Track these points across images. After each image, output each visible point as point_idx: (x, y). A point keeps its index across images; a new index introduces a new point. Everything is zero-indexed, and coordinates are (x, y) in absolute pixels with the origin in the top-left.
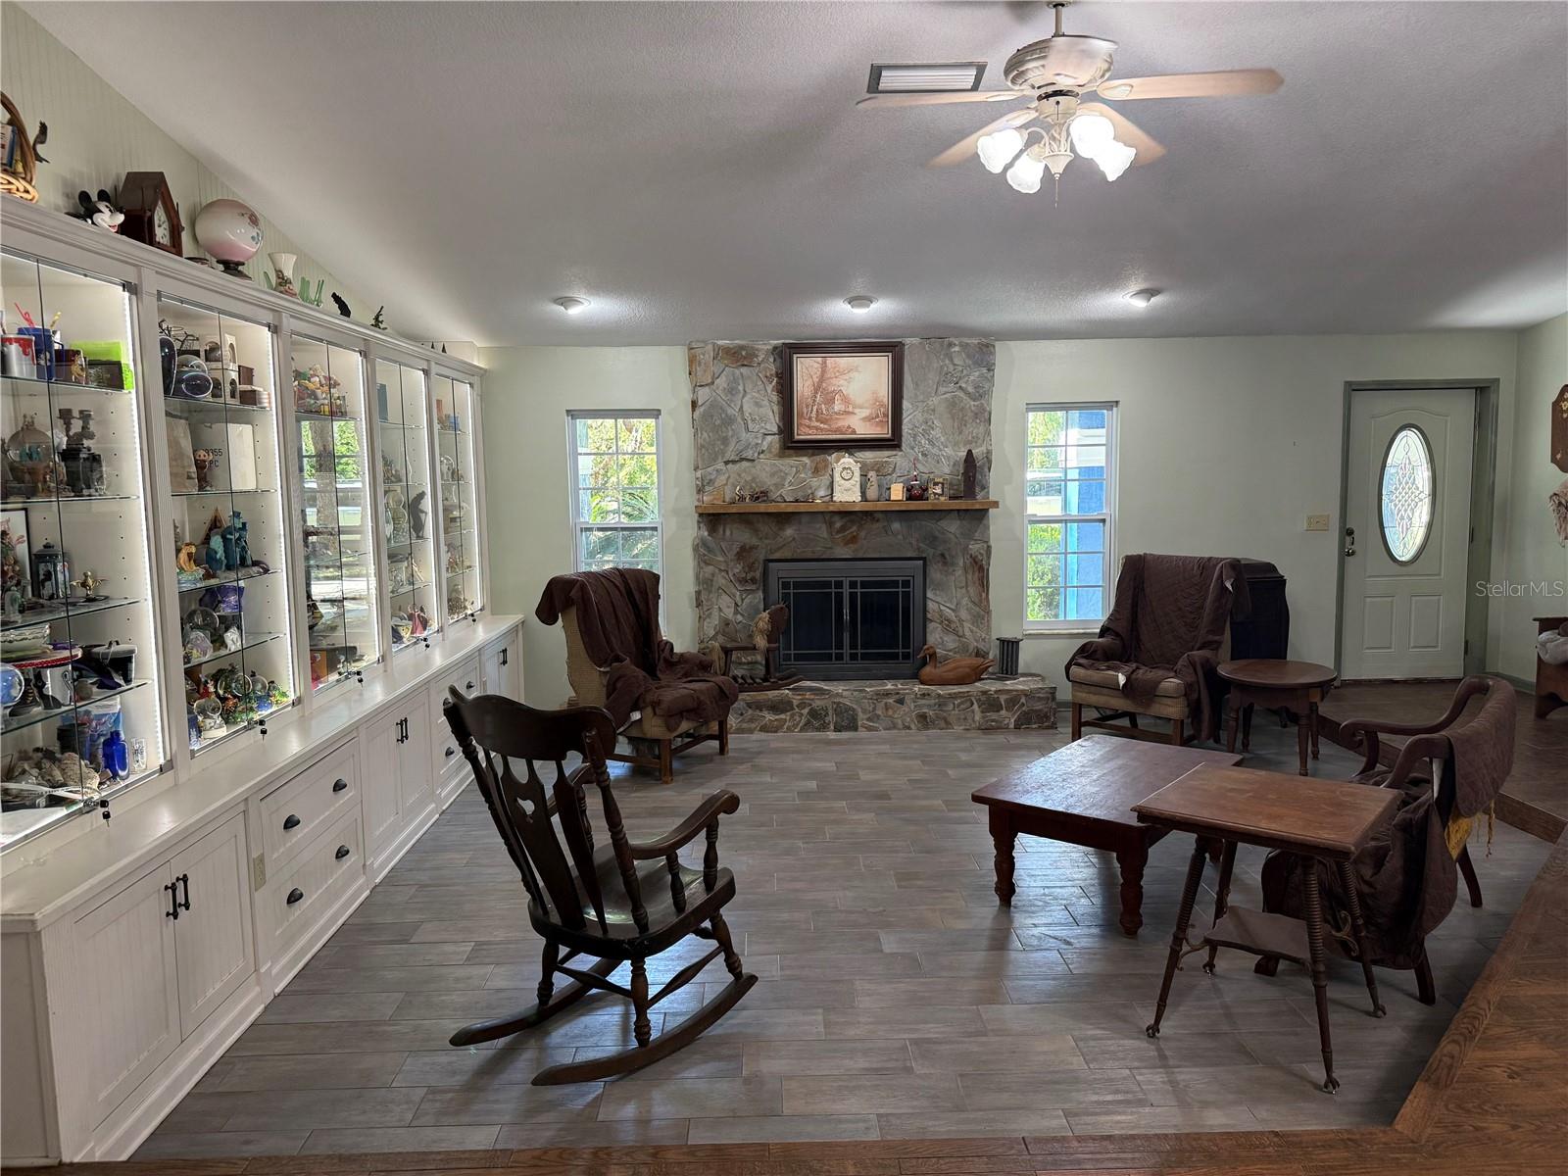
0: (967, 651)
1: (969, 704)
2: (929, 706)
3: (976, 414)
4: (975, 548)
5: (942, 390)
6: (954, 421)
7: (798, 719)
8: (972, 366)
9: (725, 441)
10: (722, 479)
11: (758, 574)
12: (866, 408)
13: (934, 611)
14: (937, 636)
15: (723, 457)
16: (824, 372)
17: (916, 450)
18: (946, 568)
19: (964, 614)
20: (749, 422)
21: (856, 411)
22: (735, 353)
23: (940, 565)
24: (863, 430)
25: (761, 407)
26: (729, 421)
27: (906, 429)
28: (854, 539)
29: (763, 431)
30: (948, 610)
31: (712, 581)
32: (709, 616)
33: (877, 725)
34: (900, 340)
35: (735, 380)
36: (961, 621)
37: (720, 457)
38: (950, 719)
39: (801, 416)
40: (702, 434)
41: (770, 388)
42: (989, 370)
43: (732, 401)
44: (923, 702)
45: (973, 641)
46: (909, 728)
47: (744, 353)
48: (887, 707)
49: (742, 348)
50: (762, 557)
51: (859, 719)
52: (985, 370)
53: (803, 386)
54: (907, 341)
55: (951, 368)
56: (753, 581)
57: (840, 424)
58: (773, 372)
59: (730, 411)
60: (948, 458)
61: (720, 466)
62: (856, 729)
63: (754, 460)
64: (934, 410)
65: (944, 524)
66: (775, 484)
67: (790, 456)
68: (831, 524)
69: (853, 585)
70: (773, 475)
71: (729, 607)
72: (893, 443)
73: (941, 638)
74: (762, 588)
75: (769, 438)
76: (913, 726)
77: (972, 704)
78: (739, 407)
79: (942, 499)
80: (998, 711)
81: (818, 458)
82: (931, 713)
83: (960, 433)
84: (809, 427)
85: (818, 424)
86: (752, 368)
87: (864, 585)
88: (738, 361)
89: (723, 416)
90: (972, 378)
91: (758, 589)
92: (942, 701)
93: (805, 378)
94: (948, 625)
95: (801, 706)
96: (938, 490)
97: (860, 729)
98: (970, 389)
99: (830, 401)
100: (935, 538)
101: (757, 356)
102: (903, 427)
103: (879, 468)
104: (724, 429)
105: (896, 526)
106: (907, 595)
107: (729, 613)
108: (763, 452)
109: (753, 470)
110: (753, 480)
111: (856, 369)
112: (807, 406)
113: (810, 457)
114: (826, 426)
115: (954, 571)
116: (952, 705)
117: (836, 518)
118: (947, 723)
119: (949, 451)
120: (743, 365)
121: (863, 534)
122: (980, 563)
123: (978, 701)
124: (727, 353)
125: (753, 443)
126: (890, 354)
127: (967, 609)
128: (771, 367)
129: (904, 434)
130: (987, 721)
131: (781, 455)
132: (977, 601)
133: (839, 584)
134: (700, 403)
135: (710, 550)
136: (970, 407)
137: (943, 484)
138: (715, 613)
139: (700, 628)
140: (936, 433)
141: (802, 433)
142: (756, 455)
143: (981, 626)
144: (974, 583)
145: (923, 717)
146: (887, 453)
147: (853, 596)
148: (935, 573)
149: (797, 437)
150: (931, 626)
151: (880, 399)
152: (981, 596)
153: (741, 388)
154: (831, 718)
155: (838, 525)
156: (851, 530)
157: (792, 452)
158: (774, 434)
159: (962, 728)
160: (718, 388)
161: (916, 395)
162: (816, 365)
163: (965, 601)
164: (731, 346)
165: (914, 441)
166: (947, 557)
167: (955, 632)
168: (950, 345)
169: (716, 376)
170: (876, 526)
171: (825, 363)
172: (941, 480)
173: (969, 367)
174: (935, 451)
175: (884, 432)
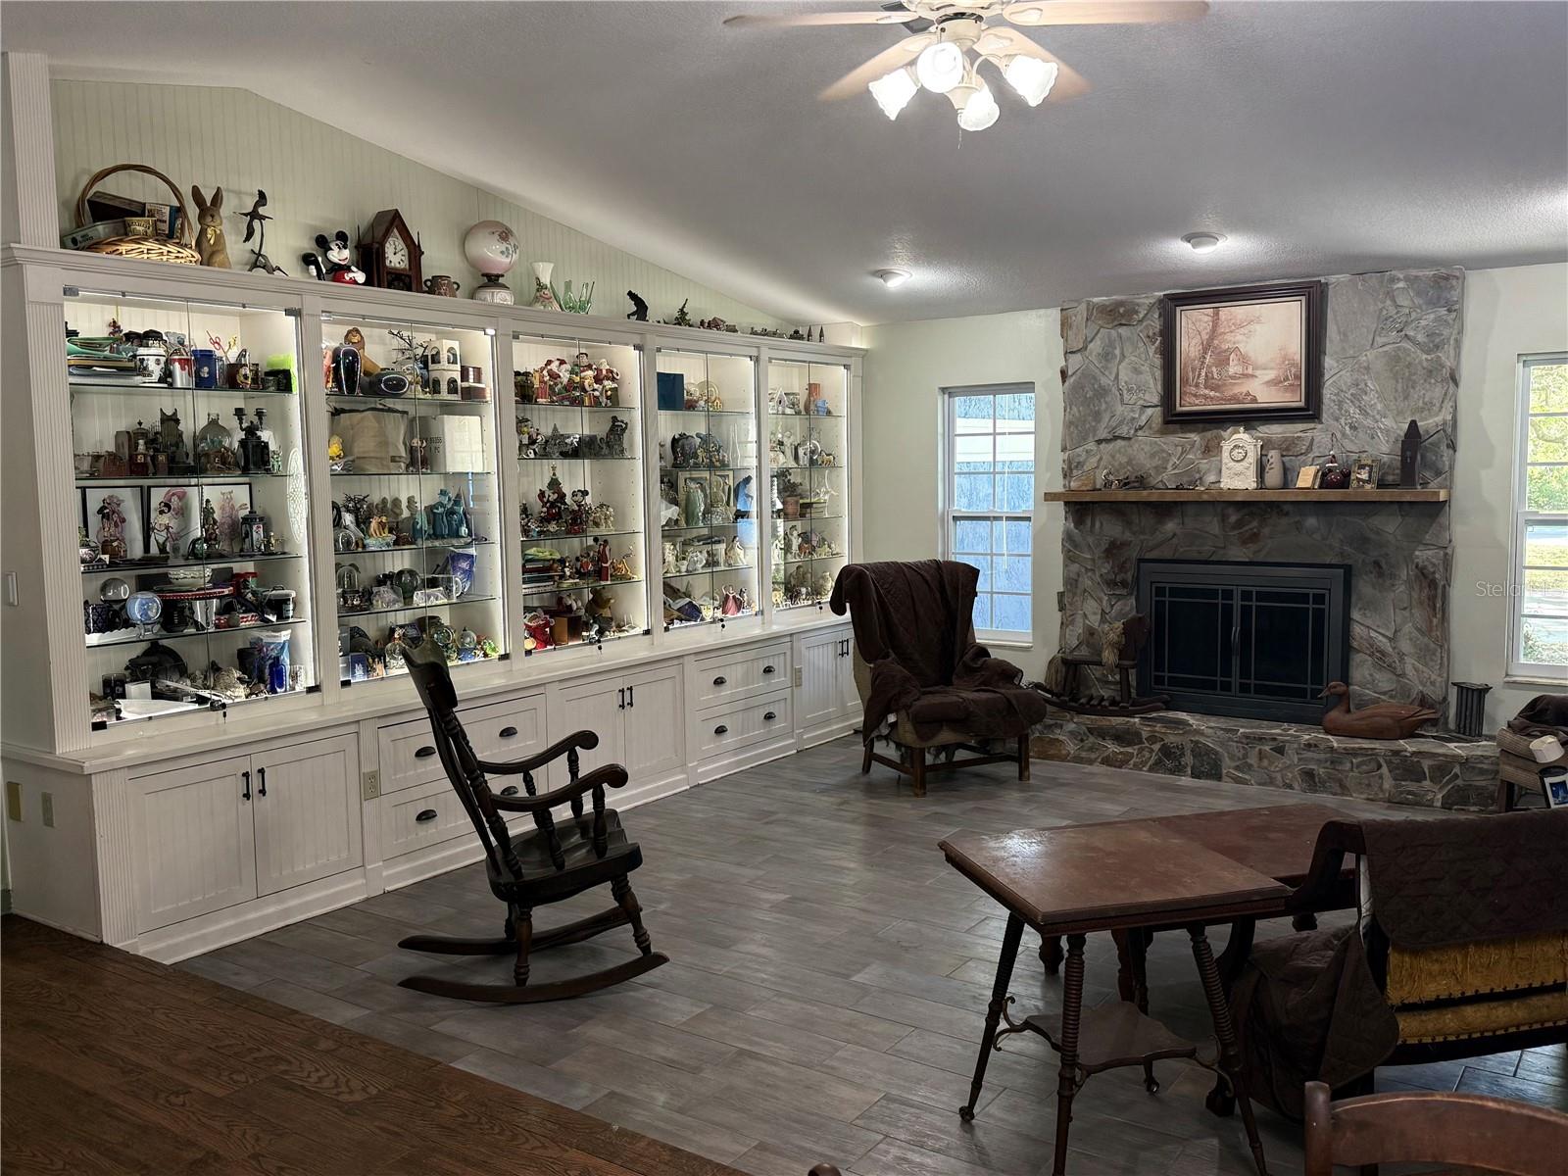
0: (1409, 697)
1: (1373, 765)
2: (1319, 761)
3: (1431, 371)
4: (1422, 555)
5: (1380, 340)
6: (1397, 382)
7: (1147, 755)
8: (1424, 307)
9: (1097, 416)
10: (1093, 461)
11: (1129, 577)
12: (1272, 369)
13: (1362, 638)
14: (1366, 673)
15: (1094, 437)
16: (1215, 326)
17: (1342, 421)
18: (1380, 581)
19: (1405, 646)
20: (1125, 392)
21: (1258, 373)
22: (1110, 311)
23: (1372, 576)
24: (1266, 396)
25: (1141, 373)
26: (1102, 392)
27: (1328, 393)
28: (1254, 537)
29: (1141, 402)
30: (1381, 638)
31: (1076, 581)
32: (1072, 622)
33: (1247, 777)
34: (1317, 279)
35: (1111, 345)
36: (1401, 655)
37: (1091, 435)
38: (1347, 783)
39: (1185, 382)
40: (1071, 409)
41: (1152, 350)
42: (1449, 311)
43: (1106, 368)
44: (1310, 755)
45: (1417, 682)
46: (1290, 787)
47: (1122, 310)
48: (1261, 756)
49: (1121, 304)
50: (1135, 555)
51: (1224, 766)
52: (1443, 311)
53: (1188, 345)
54: (1333, 279)
55: (1392, 311)
56: (1124, 584)
57: (1236, 390)
58: (1157, 330)
59: (1104, 381)
60: (1387, 432)
61: (1091, 446)
62: (1219, 779)
63: (1130, 439)
64: (1367, 368)
65: (1377, 521)
66: (1155, 467)
67: (1174, 432)
68: (1224, 518)
69: (1246, 596)
70: (1153, 456)
71: (1095, 614)
72: (1310, 411)
73: (1371, 675)
74: (1135, 593)
75: (1149, 411)
76: (1296, 786)
77: (1380, 767)
78: (1114, 375)
79: (1368, 487)
80: (1419, 781)
81: (1209, 434)
82: (1321, 771)
83: (1406, 398)
84: (1195, 396)
85: (1207, 392)
86: (1132, 328)
87: (1261, 596)
88: (1113, 321)
89: (1096, 386)
90: (1423, 323)
91: (1131, 594)
92: (1335, 758)
93: (1191, 335)
94: (1380, 657)
95: (1152, 739)
96: (1364, 476)
97: (1225, 778)
98: (1421, 338)
99: (1223, 361)
100: (1365, 540)
101: (1137, 312)
102: (1325, 392)
103: (1287, 448)
104: (1097, 402)
105: (1311, 522)
106: (1319, 616)
107: (1094, 620)
108: (1141, 428)
109: (1130, 450)
110: (1129, 463)
111: (1258, 320)
112: (1193, 370)
113: (1199, 433)
114: (1217, 394)
115: (1393, 585)
116: (1349, 765)
117: (1230, 510)
118: (1342, 786)
119: (1389, 422)
120: (1121, 325)
121: (1266, 531)
122: (1431, 577)
123: (1389, 763)
124: (1101, 312)
125: (1129, 417)
126: (1303, 298)
127: (1411, 639)
128: (1156, 323)
129: (1326, 400)
130: (1401, 792)
131: (1163, 432)
132: (1424, 628)
133: (1228, 595)
134: (1070, 373)
135: (1076, 546)
136: (1420, 362)
137: (1371, 467)
138: (1079, 620)
139: (1062, 636)
140: (1371, 398)
141: (1188, 404)
142: (1132, 432)
143: (1431, 664)
144: (1421, 603)
145: (1309, 775)
146: (1300, 426)
147: (1246, 611)
148: (1364, 587)
149: (1179, 409)
150: (1357, 659)
151: (1291, 358)
152: (1431, 622)
153: (1117, 352)
154: (1188, 759)
155: (1233, 519)
156: (1251, 526)
157: (1177, 426)
158: (1156, 406)
159: (1363, 796)
160: (1091, 354)
161: (1343, 348)
162: (1206, 319)
163: (1408, 628)
164: (1107, 303)
165: (1340, 409)
166: (1384, 566)
167: (1391, 668)
168: (1393, 280)
169: (1089, 339)
170: (1284, 521)
171: (1218, 314)
172: (1369, 462)
173: (1420, 307)
174: (1369, 422)
175: (1295, 399)
